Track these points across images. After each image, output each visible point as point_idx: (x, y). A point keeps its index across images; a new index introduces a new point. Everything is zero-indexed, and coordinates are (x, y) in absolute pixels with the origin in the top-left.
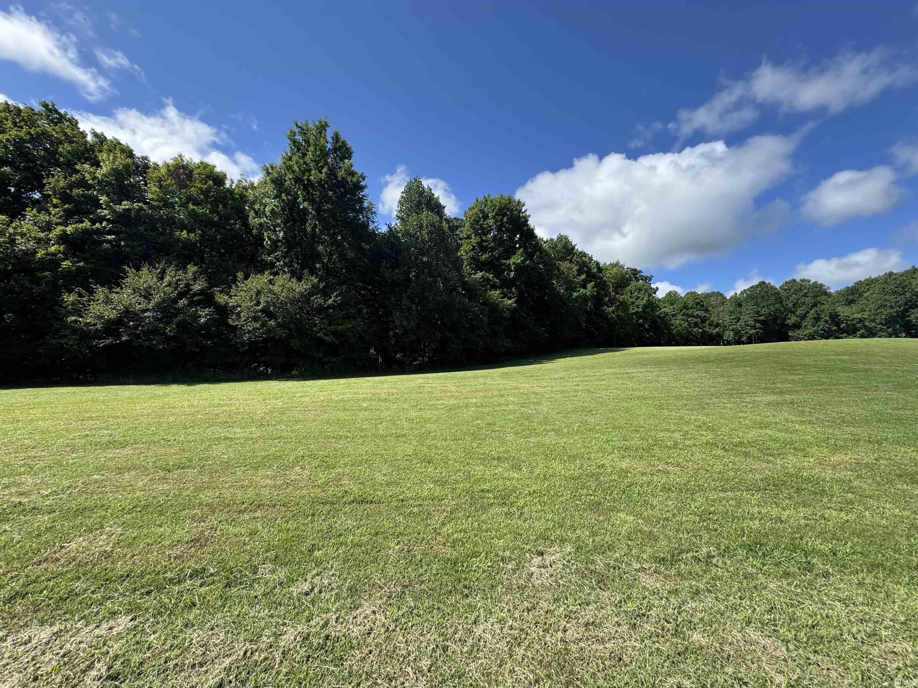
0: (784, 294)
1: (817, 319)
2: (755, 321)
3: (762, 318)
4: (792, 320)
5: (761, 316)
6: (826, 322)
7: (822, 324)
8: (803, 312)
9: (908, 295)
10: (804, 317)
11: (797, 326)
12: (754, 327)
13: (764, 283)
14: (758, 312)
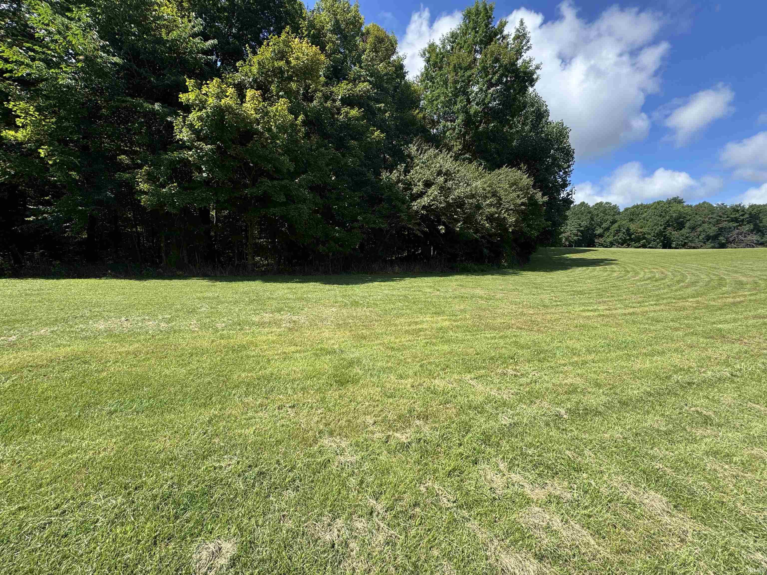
0: (595, 212)
1: (618, 231)
2: (578, 230)
3: (582, 229)
4: (599, 231)
5: (581, 227)
6: (624, 233)
7: (621, 234)
8: (607, 226)
9: (668, 218)
10: (608, 229)
11: (601, 236)
12: (577, 235)
13: (584, 203)
14: (580, 225)
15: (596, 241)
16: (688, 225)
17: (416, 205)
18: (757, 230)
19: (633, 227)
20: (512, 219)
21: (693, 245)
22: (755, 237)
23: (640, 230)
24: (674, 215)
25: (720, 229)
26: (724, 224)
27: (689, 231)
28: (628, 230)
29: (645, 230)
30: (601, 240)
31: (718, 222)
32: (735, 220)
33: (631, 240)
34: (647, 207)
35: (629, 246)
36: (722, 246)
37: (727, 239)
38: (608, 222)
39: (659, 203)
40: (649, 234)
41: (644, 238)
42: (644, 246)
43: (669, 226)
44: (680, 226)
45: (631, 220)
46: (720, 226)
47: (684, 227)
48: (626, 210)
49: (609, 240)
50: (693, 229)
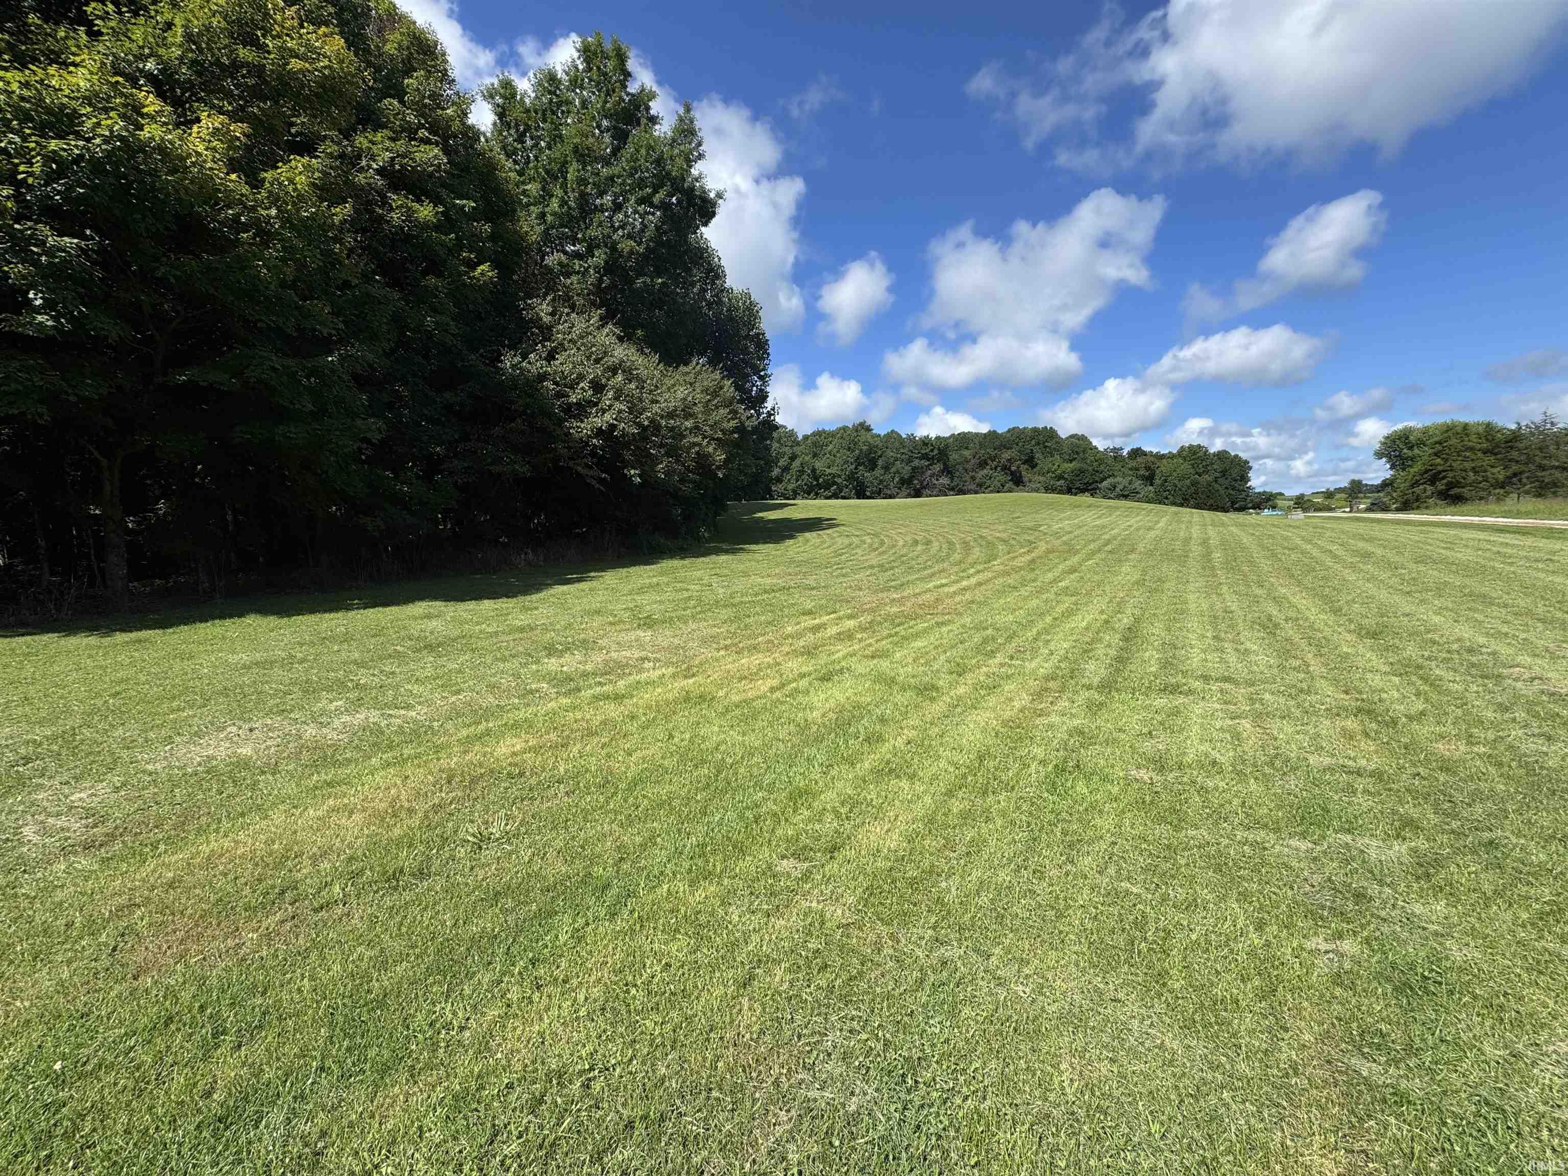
1: (802, 472)
4: (775, 472)
6: (809, 475)
7: (805, 477)
8: (785, 464)
9: (857, 452)
10: (786, 469)
11: (779, 480)
15: (773, 488)
16: (880, 462)
17: (585, 427)
18: (948, 471)
19: (819, 465)
20: (720, 457)
21: (889, 492)
22: (945, 480)
23: (828, 471)
24: (865, 448)
25: (914, 469)
26: (916, 463)
27: (882, 472)
28: (814, 470)
29: (833, 470)
30: (779, 488)
31: (910, 461)
32: (925, 457)
33: (819, 486)
34: (832, 435)
35: (817, 496)
36: (917, 494)
37: (921, 482)
38: (786, 457)
39: (845, 428)
40: (839, 476)
41: (834, 483)
42: (835, 496)
43: (859, 464)
44: (872, 465)
45: (815, 455)
46: (913, 464)
47: (876, 466)
48: (806, 438)
49: (791, 487)
50: (886, 468)
